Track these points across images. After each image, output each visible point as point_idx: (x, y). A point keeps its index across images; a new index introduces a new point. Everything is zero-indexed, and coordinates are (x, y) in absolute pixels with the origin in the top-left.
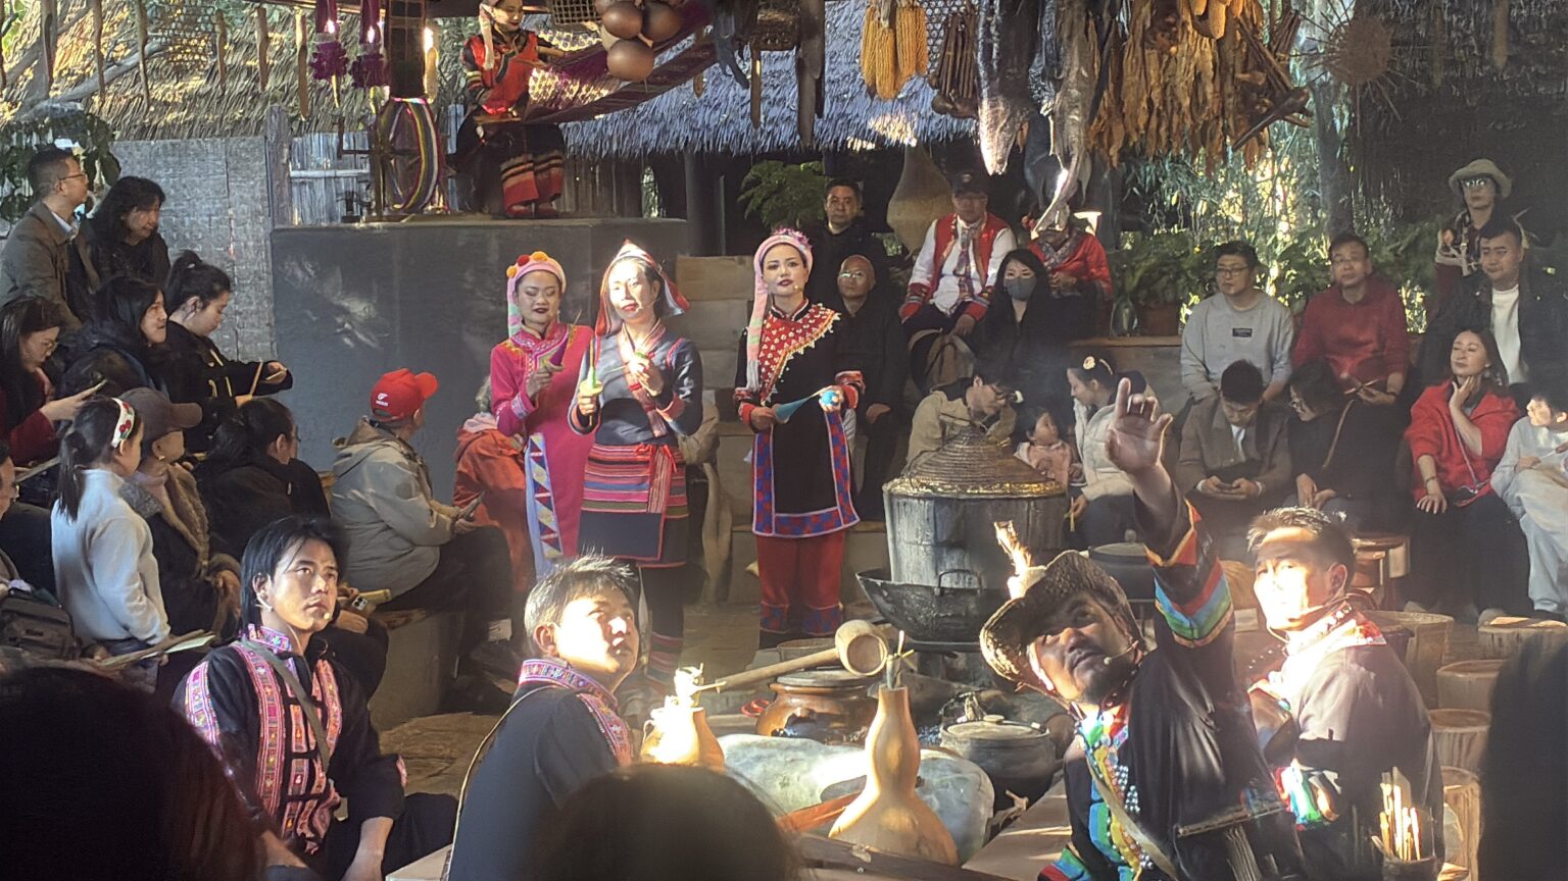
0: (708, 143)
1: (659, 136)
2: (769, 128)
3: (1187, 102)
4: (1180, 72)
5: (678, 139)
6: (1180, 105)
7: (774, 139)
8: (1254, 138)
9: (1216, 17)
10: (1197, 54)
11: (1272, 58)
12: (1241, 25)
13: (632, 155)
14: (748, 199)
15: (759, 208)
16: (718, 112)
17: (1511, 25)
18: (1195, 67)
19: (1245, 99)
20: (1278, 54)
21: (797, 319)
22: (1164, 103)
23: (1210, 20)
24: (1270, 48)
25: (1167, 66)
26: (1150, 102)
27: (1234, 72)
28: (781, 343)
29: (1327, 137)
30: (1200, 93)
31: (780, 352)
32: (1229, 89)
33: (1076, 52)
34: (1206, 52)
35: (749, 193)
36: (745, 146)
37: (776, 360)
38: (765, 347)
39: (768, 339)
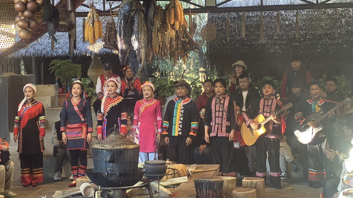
0: (39, 54)
1: (25, 52)
2: (56, 50)
3: (169, 46)
4: (167, 39)
5: (31, 53)
6: (167, 47)
7: (57, 53)
8: (186, 56)
9: (177, 25)
10: (171, 34)
11: (190, 35)
12: (182, 27)
13: (18, 57)
14: (51, 69)
15: (54, 72)
16: (42, 46)
17: (246, 26)
18: (171, 37)
19: (183, 45)
20: (192, 34)
21: (114, 98)
22: (163, 46)
23: (175, 25)
24: (189, 33)
25: (163, 37)
26: (159, 46)
27: (180, 39)
28: (109, 103)
29: (201, 54)
30: (172, 44)
31: (109, 105)
32: (179, 43)
33: (143, 34)
34: (173, 33)
35: (51, 68)
36: (49, 55)
37: (108, 107)
38: (105, 104)
39: (106, 102)
